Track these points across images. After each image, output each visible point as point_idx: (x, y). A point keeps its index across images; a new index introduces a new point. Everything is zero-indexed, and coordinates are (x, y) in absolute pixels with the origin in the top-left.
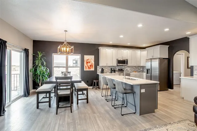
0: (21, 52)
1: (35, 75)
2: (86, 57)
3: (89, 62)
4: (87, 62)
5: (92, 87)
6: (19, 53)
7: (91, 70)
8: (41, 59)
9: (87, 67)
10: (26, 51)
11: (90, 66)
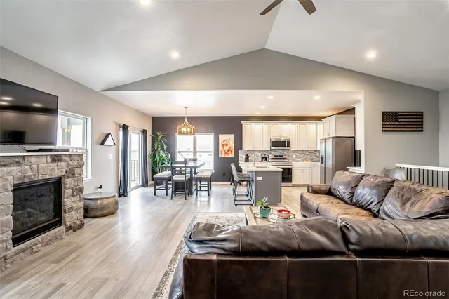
0: (139, 134)
1: (154, 162)
2: (222, 137)
3: (227, 145)
4: (223, 145)
5: (229, 183)
6: (137, 135)
7: (230, 156)
8: (160, 141)
9: (223, 152)
10: (145, 132)
11: (228, 150)
